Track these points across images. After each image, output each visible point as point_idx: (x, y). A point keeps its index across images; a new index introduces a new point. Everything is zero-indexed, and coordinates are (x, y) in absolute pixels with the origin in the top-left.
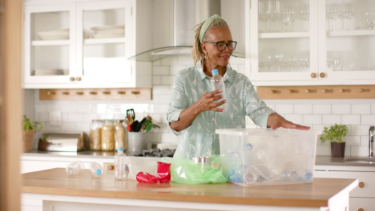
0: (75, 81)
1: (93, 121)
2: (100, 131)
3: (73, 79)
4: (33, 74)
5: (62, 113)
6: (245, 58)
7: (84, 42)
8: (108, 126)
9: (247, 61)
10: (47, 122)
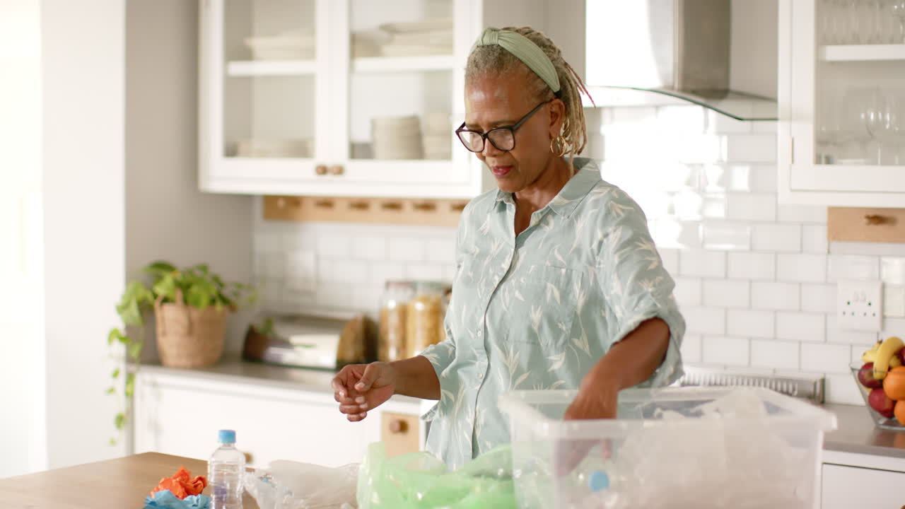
0: (328, 177)
1: (388, 284)
2: (404, 313)
3: (323, 170)
4: (231, 151)
5: (317, 258)
6: (776, 119)
7: (351, 68)
8: (424, 300)
9: (781, 128)
10: (282, 281)
